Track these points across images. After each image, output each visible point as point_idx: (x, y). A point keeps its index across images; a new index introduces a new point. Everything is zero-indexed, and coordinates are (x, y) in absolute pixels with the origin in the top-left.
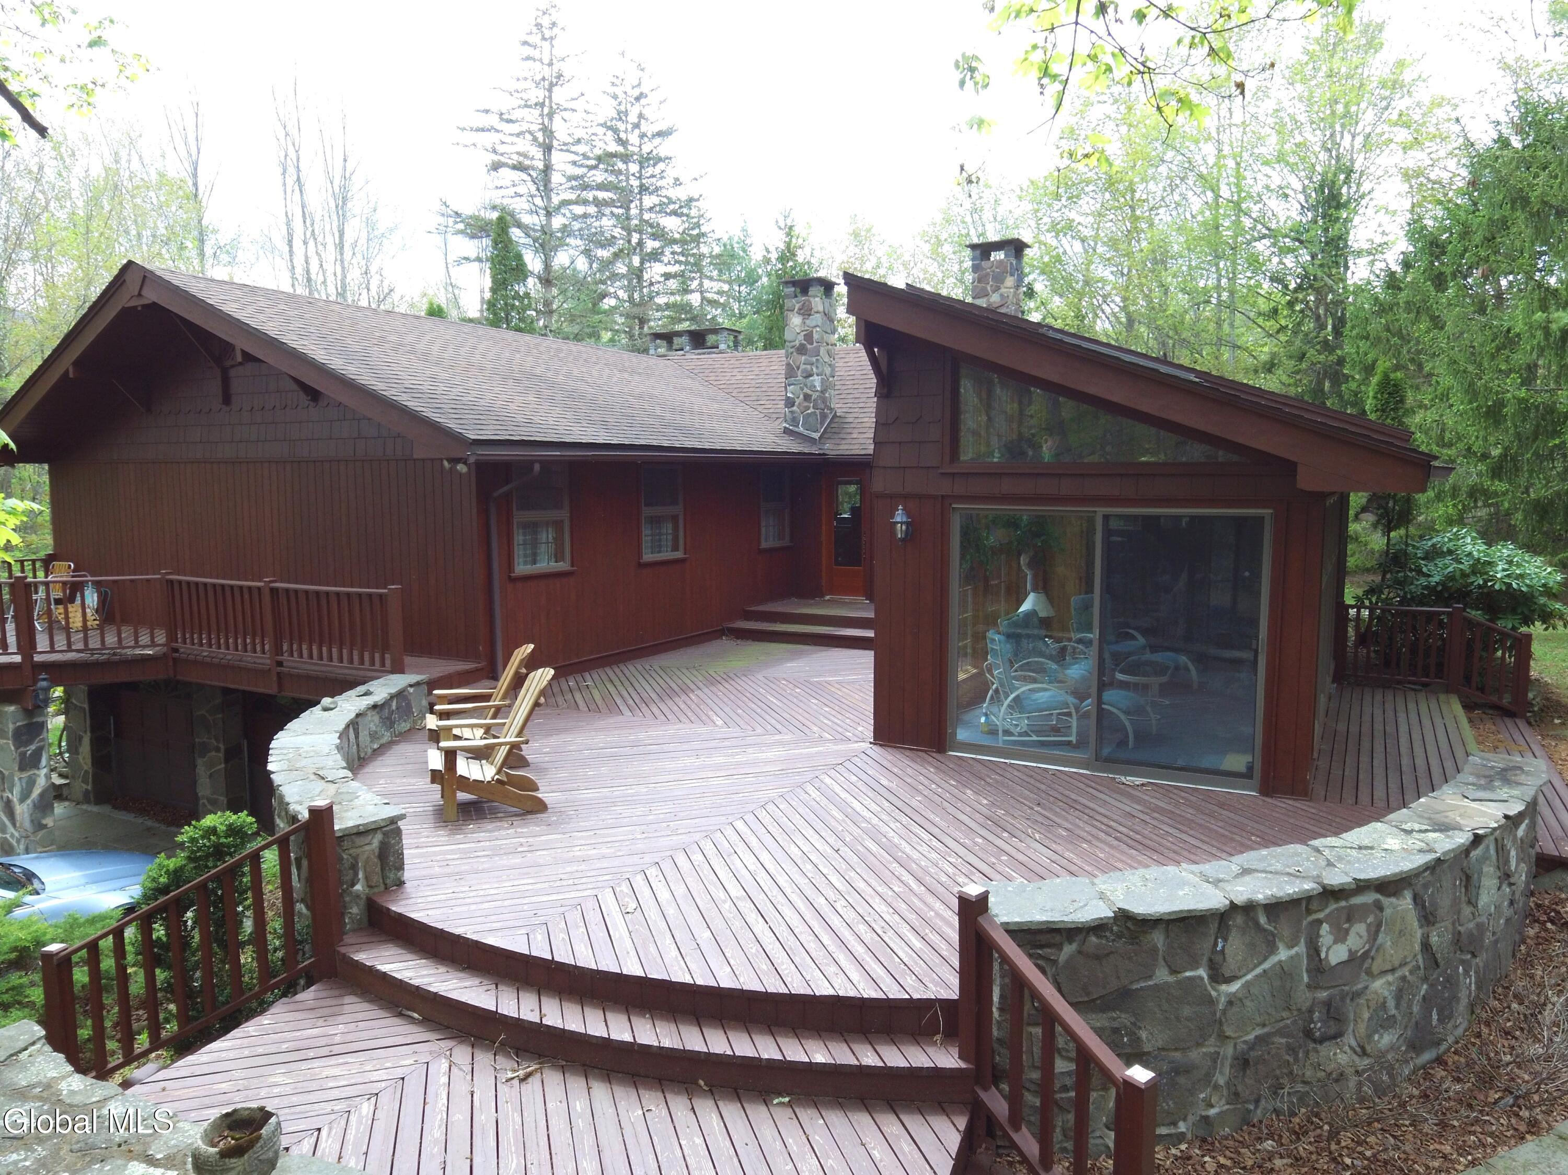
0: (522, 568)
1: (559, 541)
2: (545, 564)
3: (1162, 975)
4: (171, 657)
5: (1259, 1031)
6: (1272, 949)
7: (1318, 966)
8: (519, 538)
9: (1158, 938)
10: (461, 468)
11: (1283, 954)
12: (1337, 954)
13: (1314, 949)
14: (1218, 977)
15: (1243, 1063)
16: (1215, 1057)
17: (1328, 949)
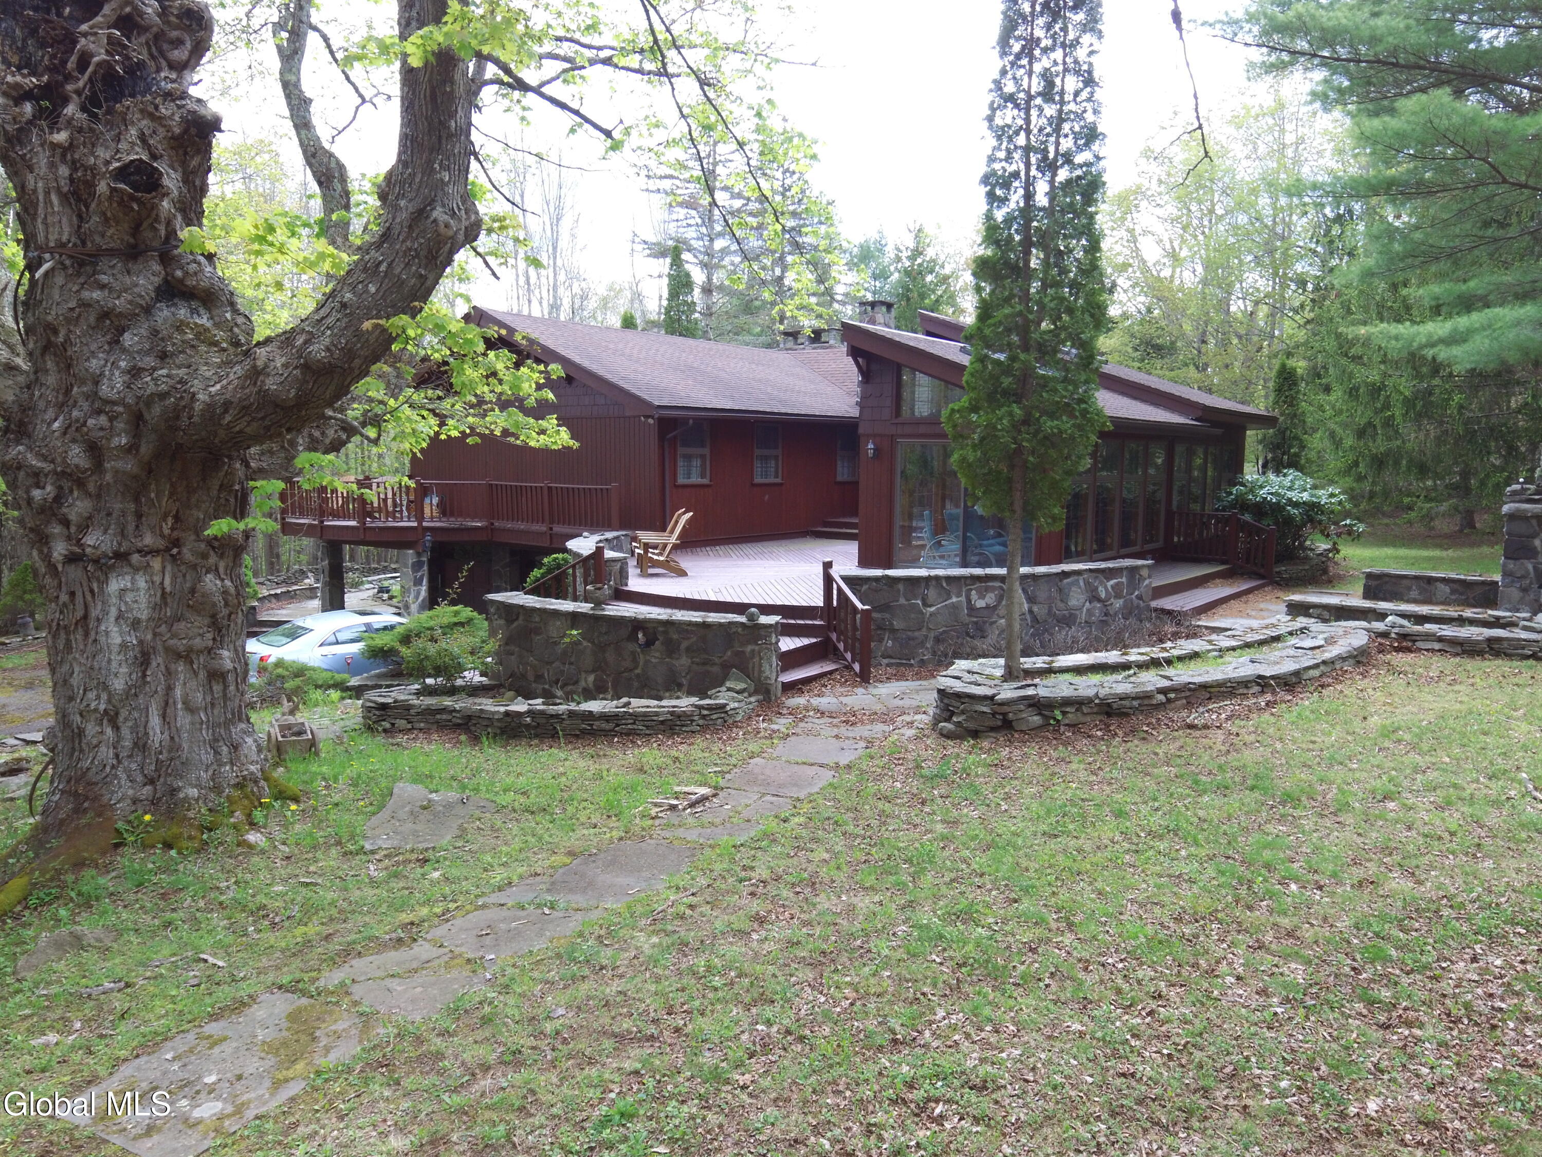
0: (681, 480)
1: (703, 466)
2: (695, 479)
3: (902, 601)
4: (490, 529)
6: (950, 598)
7: (971, 608)
8: (680, 463)
9: (901, 586)
10: (651, 421)
11: (954, 600)
12: (981, 604)
13: (969, 600)
14: (926, 605)
15: (938, 640)
16: (926, 637)
17: (976, 601)
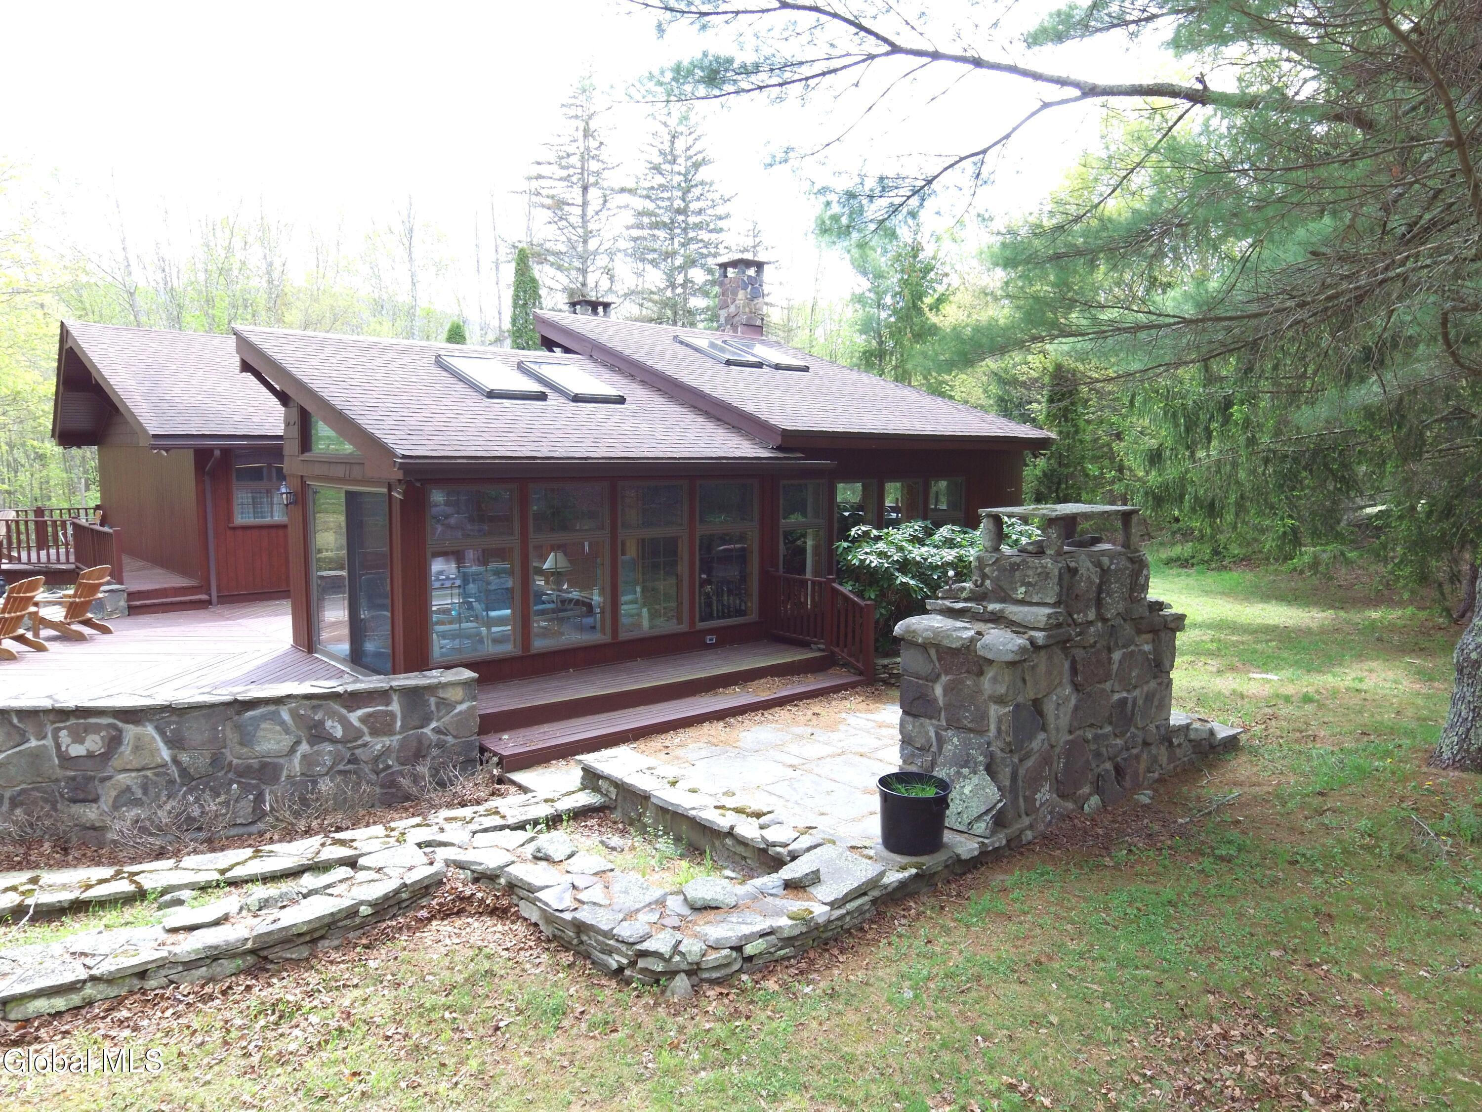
0: (240, 520)
5: (24, 786)
7: (64, 757)
11: (33, 743)
12: (78, 750)
13: (58, 746)
17: (68, 746)
